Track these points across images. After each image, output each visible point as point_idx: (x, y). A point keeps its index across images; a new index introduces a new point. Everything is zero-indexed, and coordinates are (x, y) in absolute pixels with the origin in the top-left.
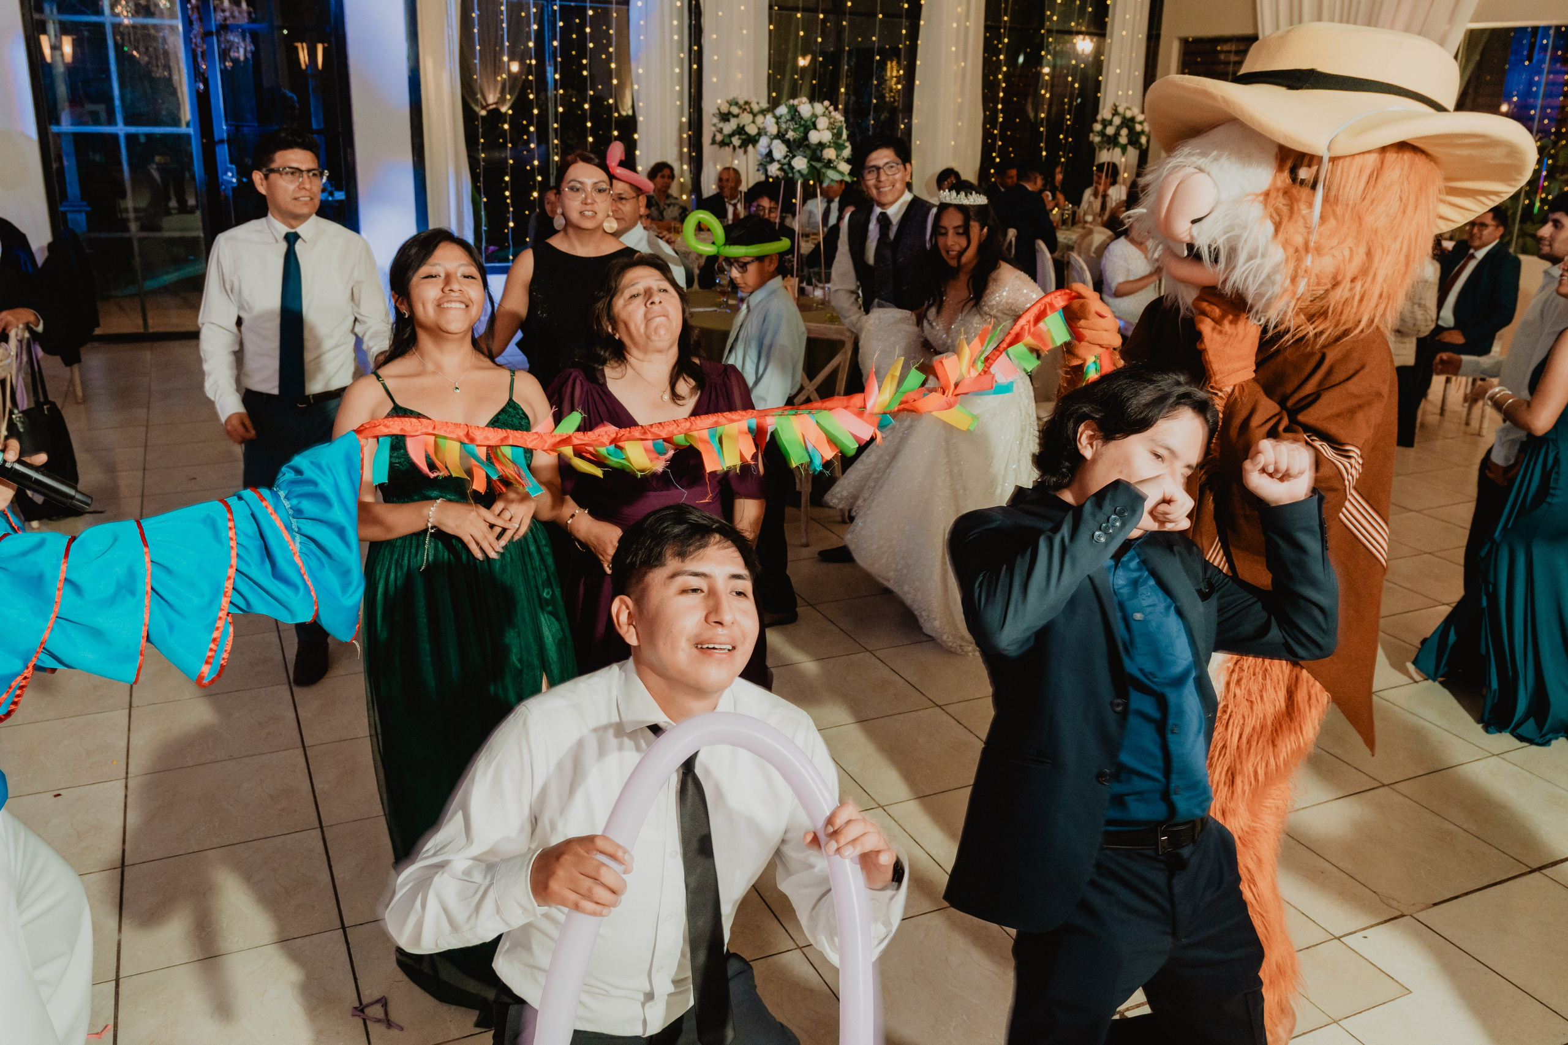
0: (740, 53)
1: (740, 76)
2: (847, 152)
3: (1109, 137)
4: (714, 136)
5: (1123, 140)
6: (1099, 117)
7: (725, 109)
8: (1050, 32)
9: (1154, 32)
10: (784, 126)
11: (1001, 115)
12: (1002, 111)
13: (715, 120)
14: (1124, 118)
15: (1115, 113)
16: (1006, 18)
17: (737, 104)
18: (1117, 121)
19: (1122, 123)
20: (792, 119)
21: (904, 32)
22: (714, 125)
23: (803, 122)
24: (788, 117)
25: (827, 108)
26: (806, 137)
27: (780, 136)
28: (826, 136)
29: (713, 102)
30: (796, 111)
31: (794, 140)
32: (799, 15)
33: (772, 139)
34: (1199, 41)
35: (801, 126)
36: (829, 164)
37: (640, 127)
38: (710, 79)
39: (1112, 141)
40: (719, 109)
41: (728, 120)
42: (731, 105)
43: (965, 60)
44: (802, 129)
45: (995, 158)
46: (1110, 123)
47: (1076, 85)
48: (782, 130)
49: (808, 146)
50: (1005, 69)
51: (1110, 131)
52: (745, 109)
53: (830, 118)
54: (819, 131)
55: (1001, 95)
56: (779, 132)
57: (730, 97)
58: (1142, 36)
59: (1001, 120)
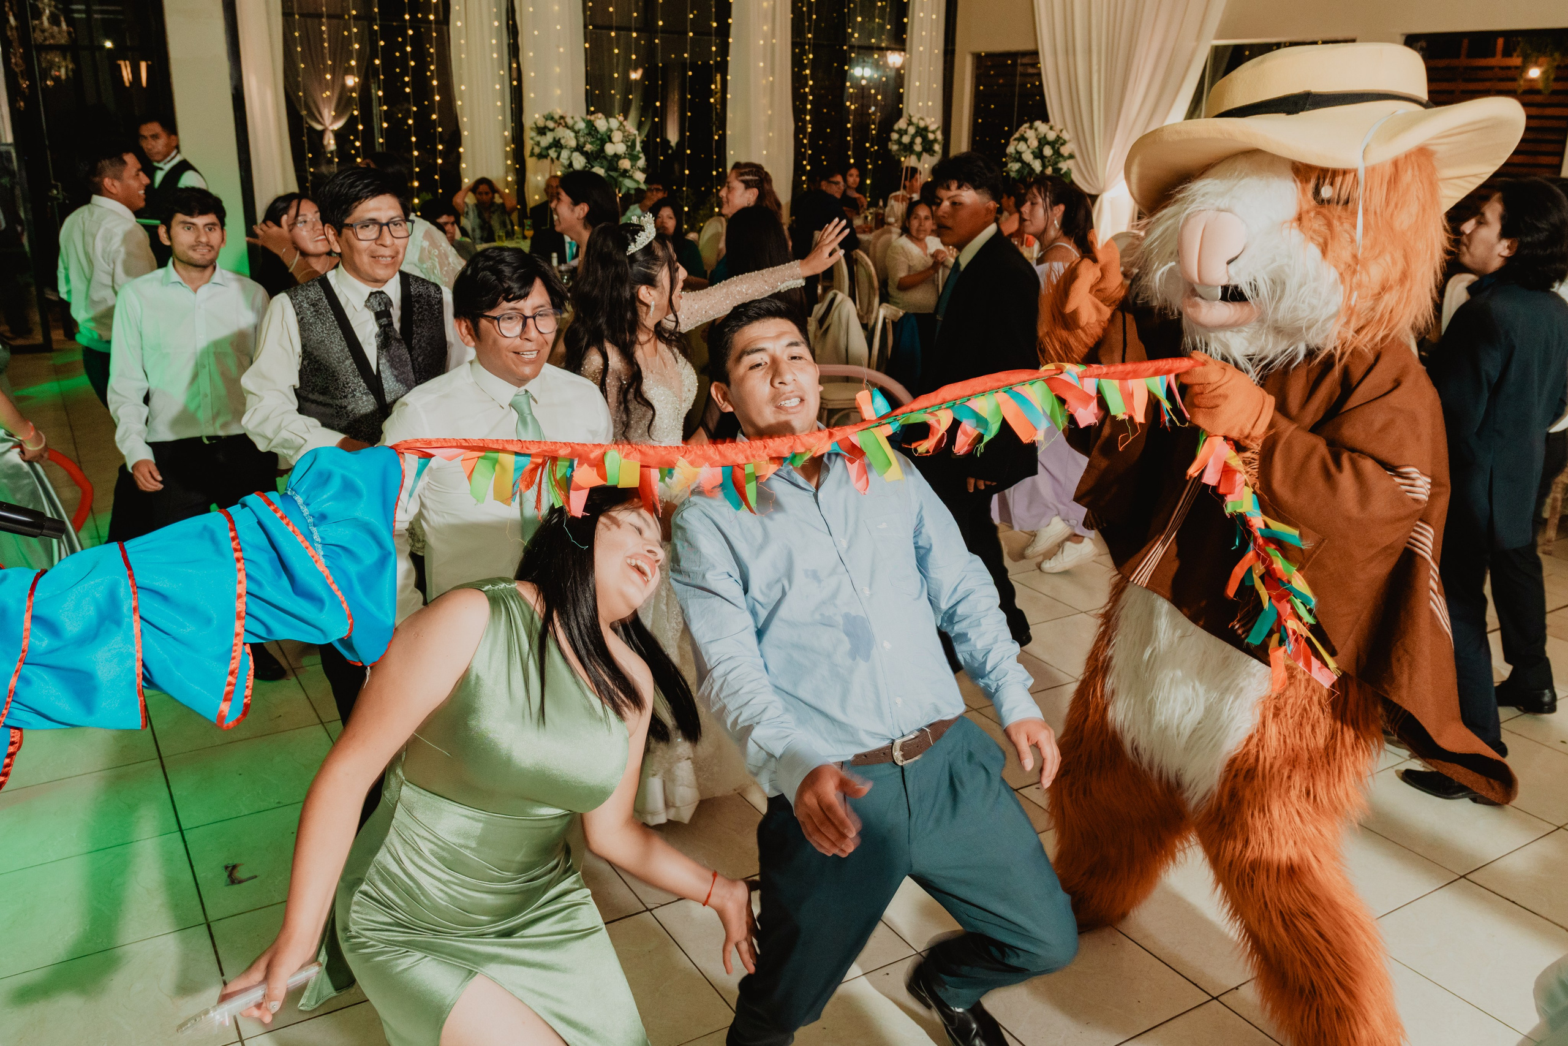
0: (558, 70)
1: (558, 92)
2: (641, 163)
3: (905, 145)
4: (533, 149)
5: (918, 147)
6: (896, 127)
7: (541, 123)
8: (852, 48)
9: (950, 48)
10: (582, 140)
11: (810, 126)
12: (810, 122)
13: (533, 134)
14: (918, 127)
15: (910, 123)
16: (810, 36)
17: (552, 118)
18: (912, 130)
19: (917, 132)
20: (589, 134)
21: (714, 49)
22: (532, 139)
23: (599, 136)
24: (586, 132)
25: (621, 123)
26: (602, 150)
27: (579, 148)
28: (621, 148)
29: (533, 117)
30: (593, 126)
31: (592, 152)
32: (613, 34)
33: (572, 152)
34: (989, 55)
35: (598, 139)
36: (625, 173)
37: (464, 141)
38: (530, 95)
39: (908, 149)
40: (535, 123)
41: (545, 134)
42: (547, 119)
43: (773, 74)
44: (598, 142)
45: (805, 166)
46: (906, 132)
47: (879, 97)
48: (581, 143)
49: (605, 157)
50: (811, 83)
51: (906, 139)
52: (560, 124)
53: (624, 132)
54: (613, 143)
55: (809, 107)
56: (578, 145)
57: (546, 113)
58: (938, 50)
59: (809, 130)
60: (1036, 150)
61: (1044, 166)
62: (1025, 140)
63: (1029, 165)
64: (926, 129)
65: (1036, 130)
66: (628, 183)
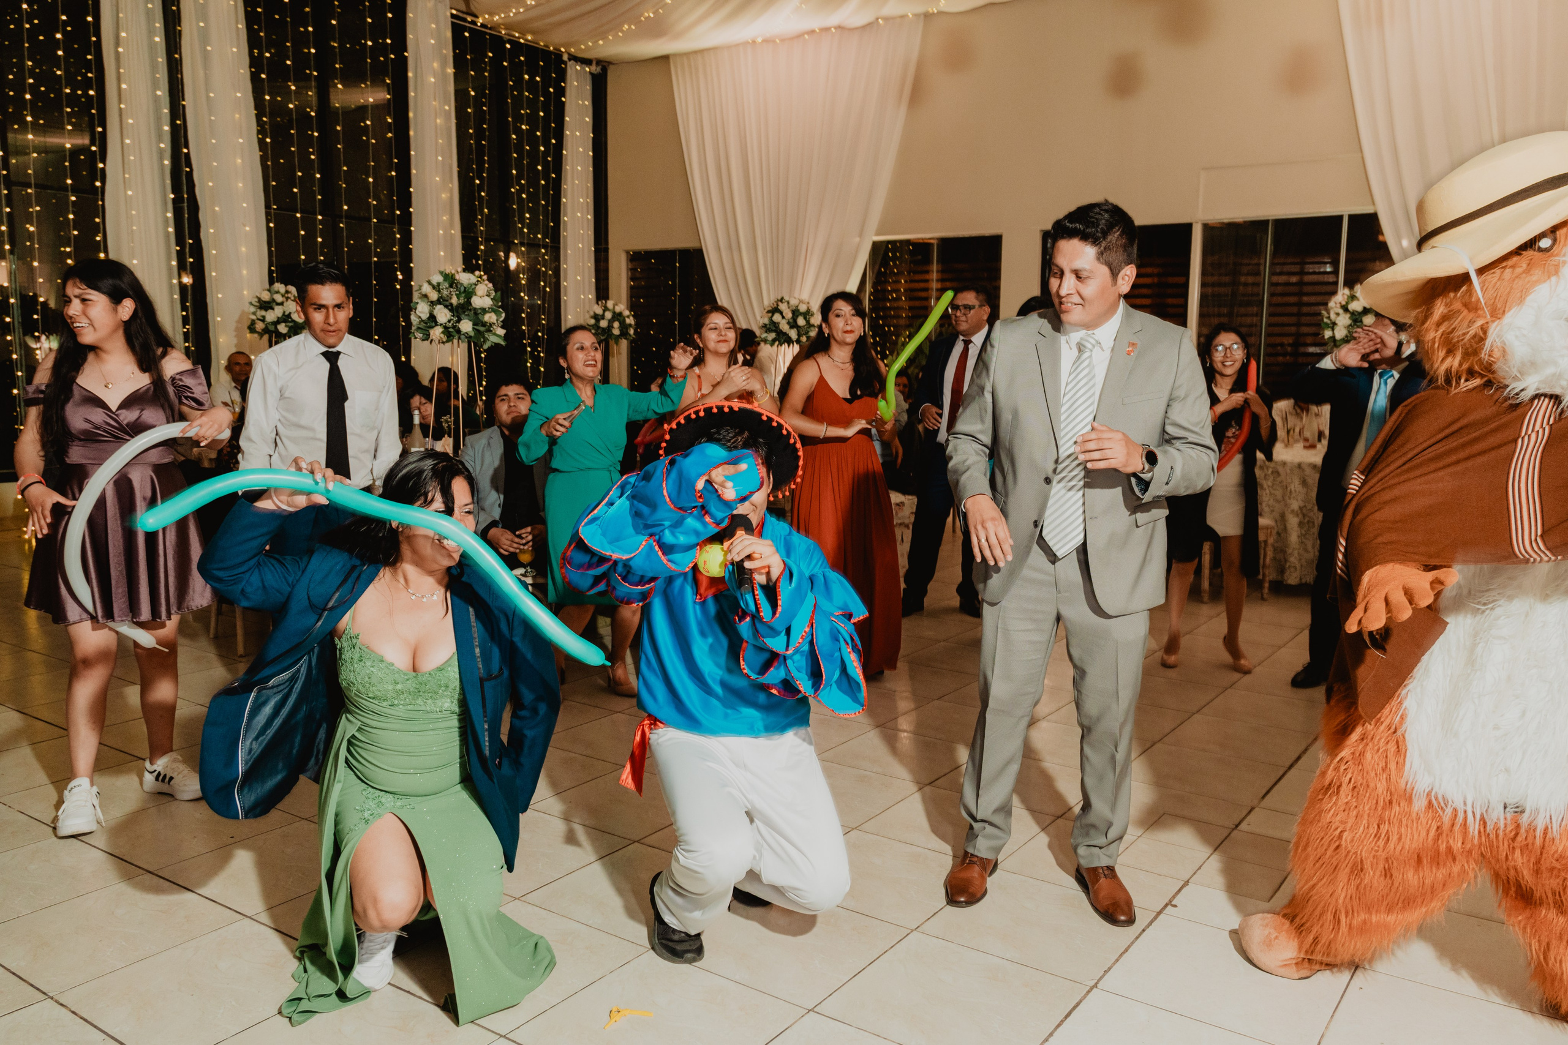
2: (502, 319)
4: (254, 324)
5: (616, 332)
9: (601, 247)
10: (445, 292)
14: (614, 313)
18: (608, 315)
20: (451, 286)
21: (398, 236)
23: (462, 290)
24: (448, 285)
25: (481, 278)
26: (468, 302)
27: (443, 301)
28: (487, 302)
31: (457, 305)
35: (461, 293)
36: (489, 327)
46: (603, 317)
51: (603, 324)
60: (791, 321)
61: (799, 335)
62: (781, 313)
63: (785, 334)
64: (620, 314)
65: (788, 303)
66: (493, 339)
